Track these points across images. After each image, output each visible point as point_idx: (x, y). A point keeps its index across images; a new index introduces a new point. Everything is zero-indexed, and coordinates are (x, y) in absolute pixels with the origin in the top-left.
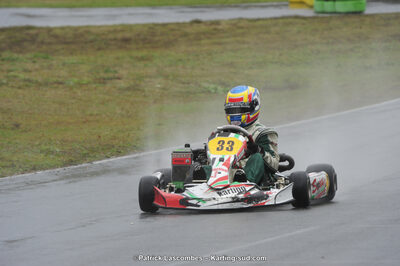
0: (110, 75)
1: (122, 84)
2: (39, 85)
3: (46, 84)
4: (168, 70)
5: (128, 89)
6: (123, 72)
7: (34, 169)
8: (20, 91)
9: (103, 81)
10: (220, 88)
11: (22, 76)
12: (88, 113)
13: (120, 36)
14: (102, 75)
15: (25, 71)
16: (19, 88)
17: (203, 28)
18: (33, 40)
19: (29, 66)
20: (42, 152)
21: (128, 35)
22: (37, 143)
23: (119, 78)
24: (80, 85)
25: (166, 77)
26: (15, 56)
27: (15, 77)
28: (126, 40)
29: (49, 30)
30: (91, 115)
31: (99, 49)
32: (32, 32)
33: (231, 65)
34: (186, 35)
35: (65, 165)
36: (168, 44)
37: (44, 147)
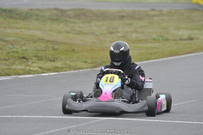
0: (114, 31)
1: (119, 35)
2: (84, 33)
3: (87, 33)
4: (139, 30)
5: (122, 37)
6: (120, 30)
7: (79, 69)
8: (76, 36)
9: (111, 33)
10: (161, 38)
11: (78, 29)
12: (104, 46)
13: (120, 14)
14: (112, 30)
15: (80, 27)
16: (77, 34)
17: (155, 13)
18: (84, 14)
19: (81, 25)
20: (83, 62)
21: (124, 14)
22: (81, 58)
23: (118, 32)
24: (102, 34)
25: (138, 32)
26: (76, 21)
27: (75, 30)
28: (123, 17)
29: (91, 11)
30: (105, 47)
31: (112, 19)
32: (84, 11)
33: (166, 28)
34: (148, 15)
35: (92, 67)
36: (140, 19)
37: (83, 60)
